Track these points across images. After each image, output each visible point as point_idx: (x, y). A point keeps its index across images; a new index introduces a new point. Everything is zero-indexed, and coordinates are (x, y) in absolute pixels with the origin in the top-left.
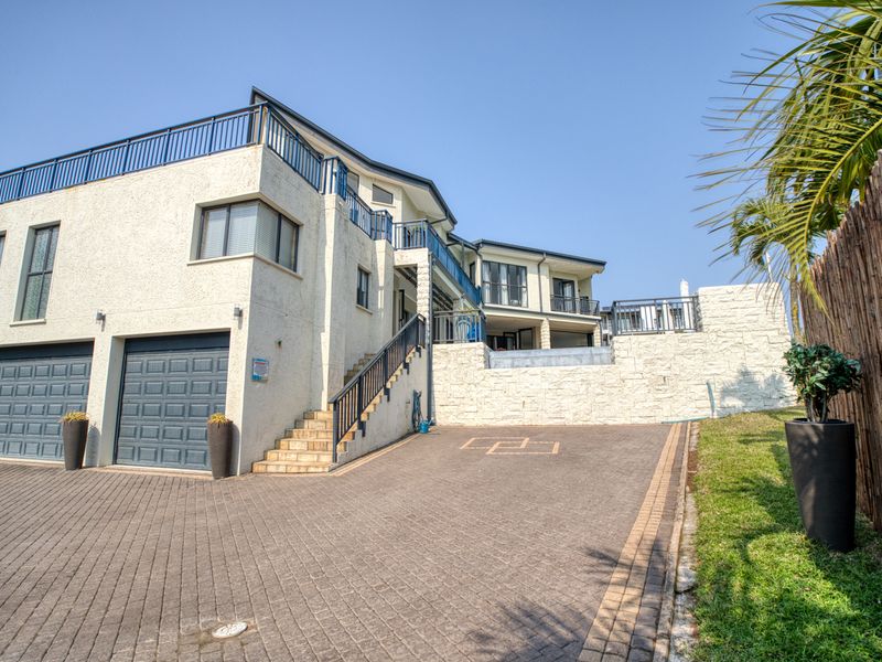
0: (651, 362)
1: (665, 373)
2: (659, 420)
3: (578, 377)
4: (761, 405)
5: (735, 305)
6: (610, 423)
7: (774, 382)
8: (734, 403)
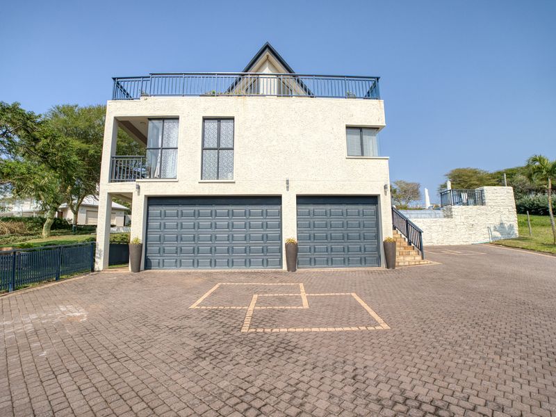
0: (466, 218)
1: (472, 223)
2: (471, 243)
3: (438, 224)
4: (507, 237)
5: (497, 195)
6: (452, 244)
7: (511, 227)
8: (498, 234)
